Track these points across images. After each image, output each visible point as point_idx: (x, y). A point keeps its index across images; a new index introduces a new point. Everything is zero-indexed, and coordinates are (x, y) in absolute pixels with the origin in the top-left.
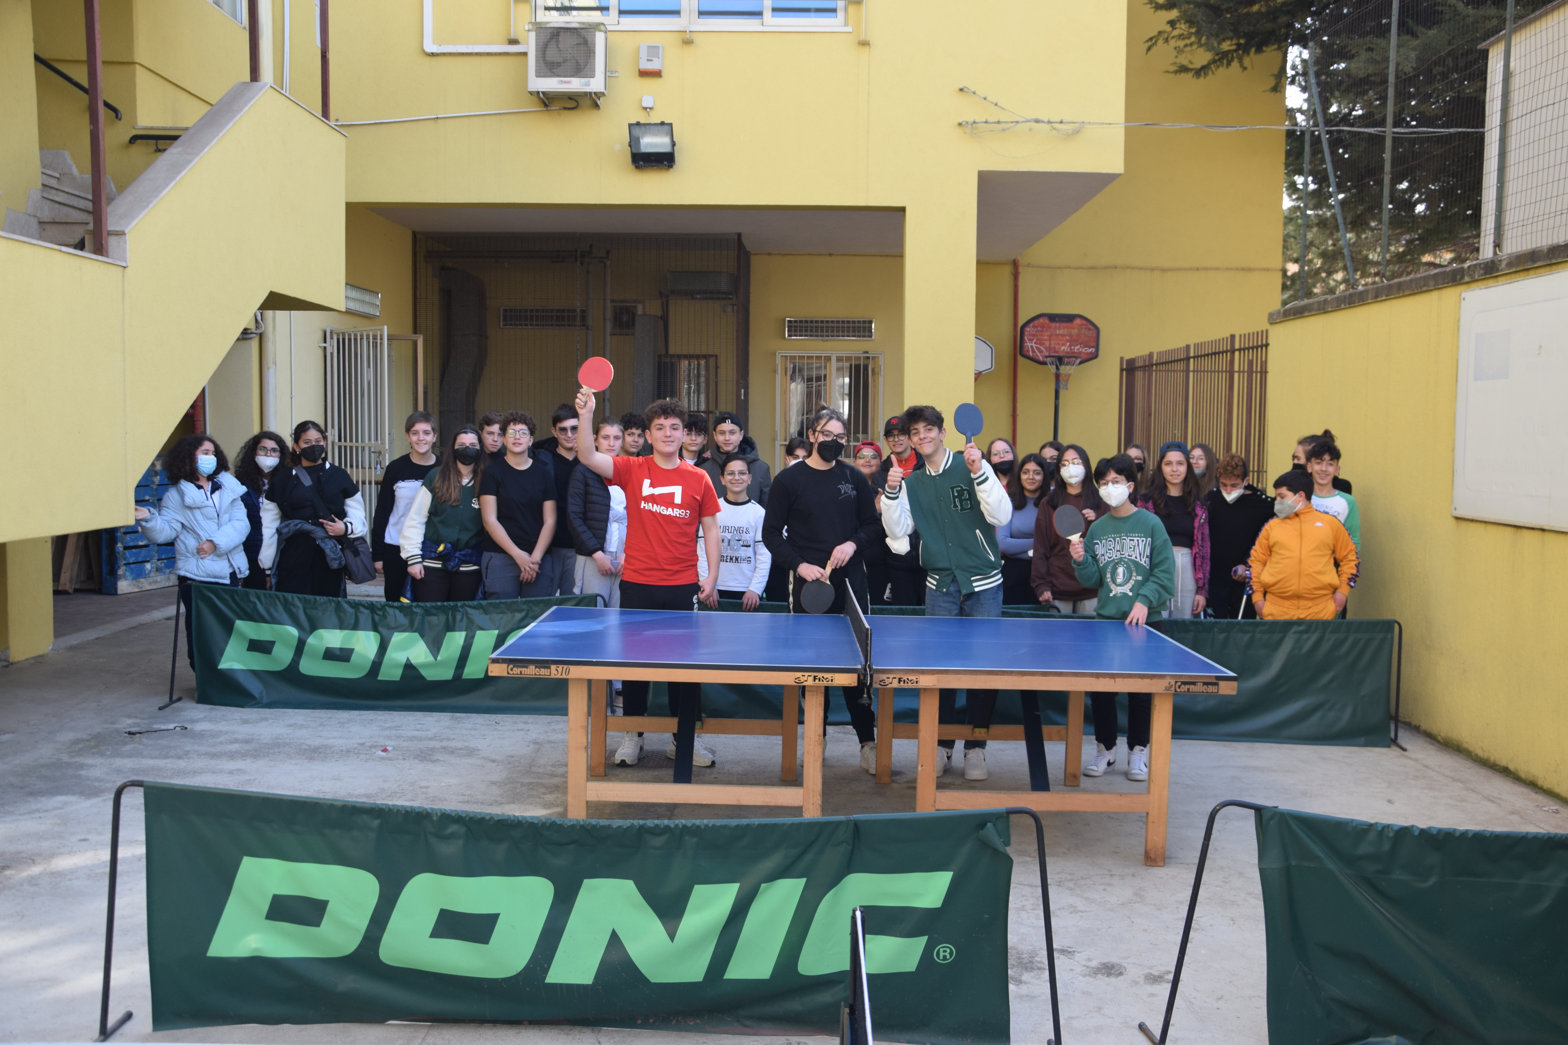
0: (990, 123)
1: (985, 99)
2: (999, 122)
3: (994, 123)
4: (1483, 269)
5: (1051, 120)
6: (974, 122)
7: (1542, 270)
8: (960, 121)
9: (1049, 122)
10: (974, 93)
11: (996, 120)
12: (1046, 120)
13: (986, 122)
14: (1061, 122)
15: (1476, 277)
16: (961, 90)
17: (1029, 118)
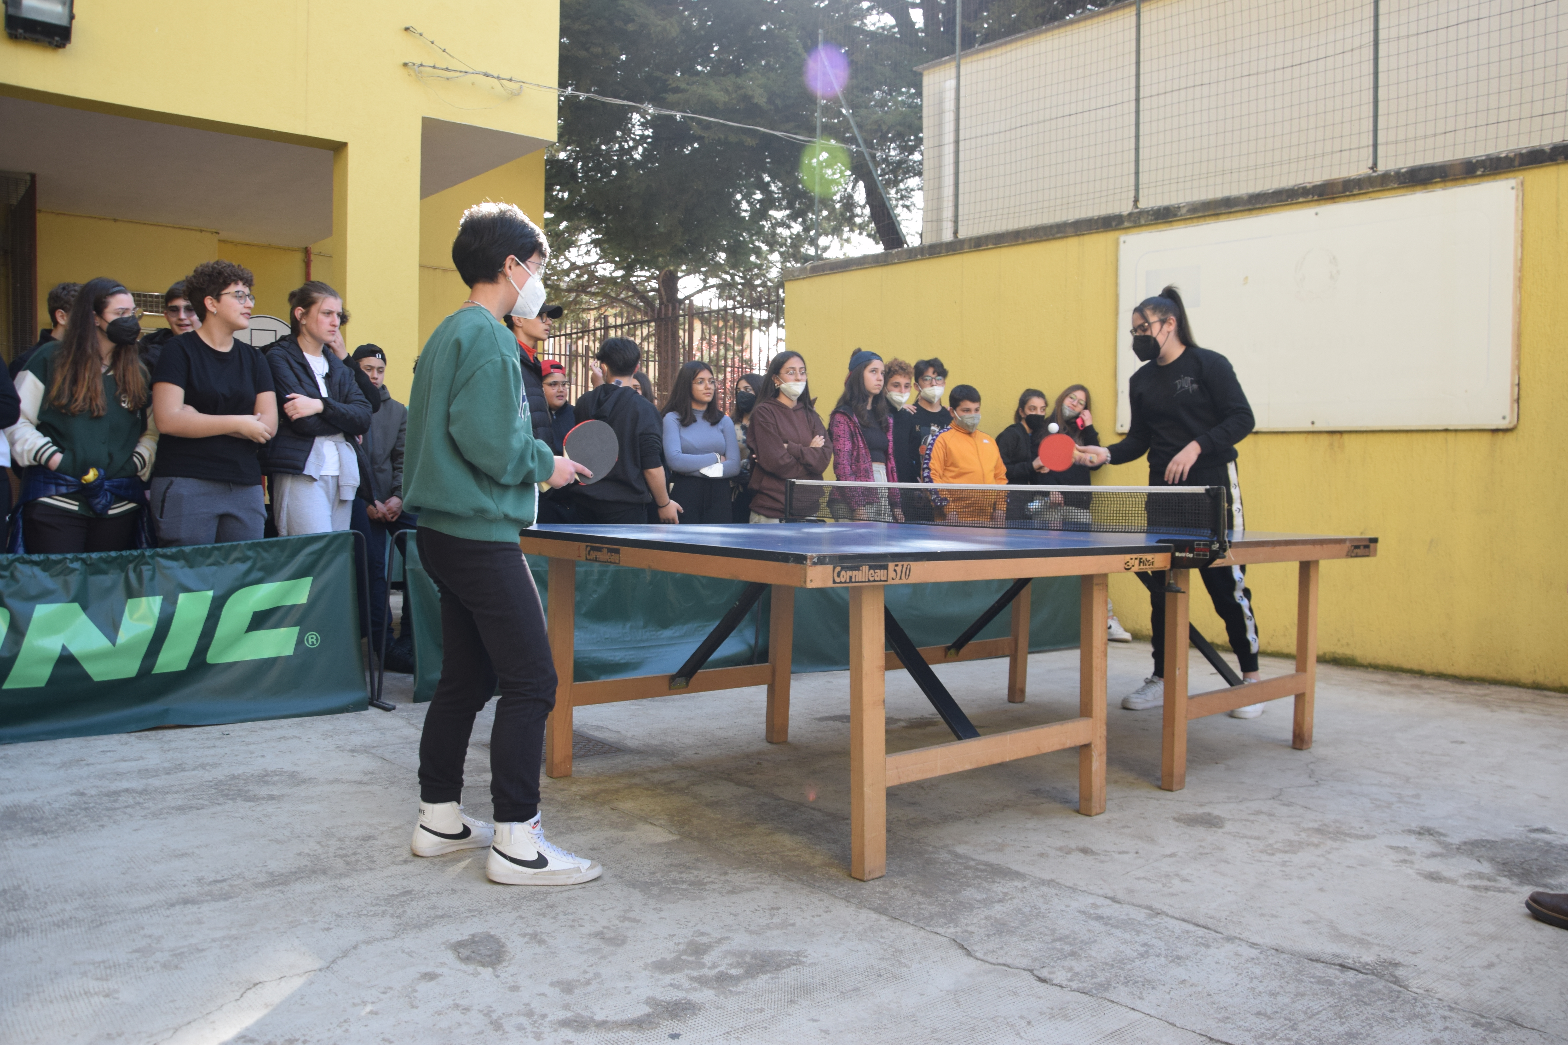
0: (438, 69)
1: (432, 43)
2: (447, 69)
3: (443, 69)
4: (1152, 215)
5: (501, 76)
6: (421, 65)
7: (1239, 214)
8: (407, 61)
9: (499, 78)
10: (421, 35)
11: (445, 67)
12: (496, 75)
13: (434, 67)
14: (511, 80)
15: (1143, 222)
16: (407, 29)
17: (478, 70)
